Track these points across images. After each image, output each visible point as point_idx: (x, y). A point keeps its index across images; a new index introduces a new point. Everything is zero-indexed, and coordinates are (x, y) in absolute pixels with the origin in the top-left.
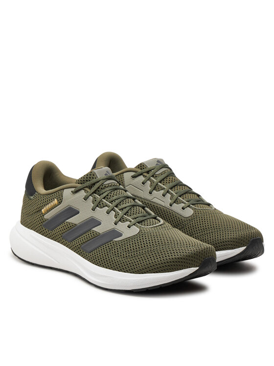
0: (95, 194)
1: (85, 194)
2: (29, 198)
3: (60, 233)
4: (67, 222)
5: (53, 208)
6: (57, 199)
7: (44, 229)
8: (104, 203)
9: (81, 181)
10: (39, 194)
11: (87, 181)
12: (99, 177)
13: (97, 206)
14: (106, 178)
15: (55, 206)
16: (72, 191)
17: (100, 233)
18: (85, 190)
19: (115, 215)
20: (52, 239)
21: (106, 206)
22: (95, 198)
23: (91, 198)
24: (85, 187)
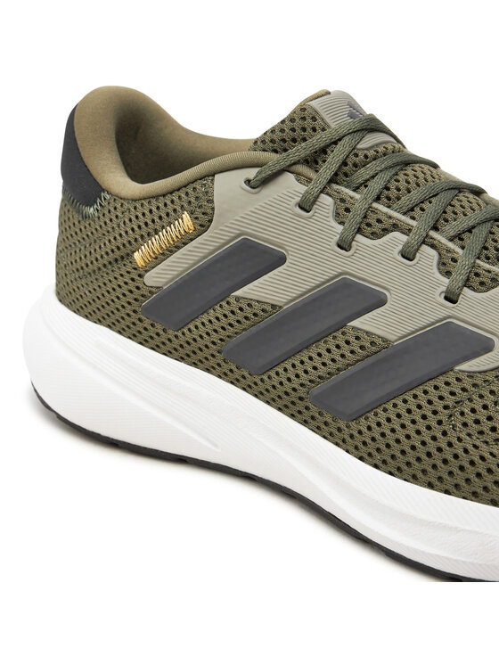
0: (335, 187)
1: (302, 189)
2: (79, 212)
3: (215, 337)
4: (238, 299)
5: (178, 248)
6: (191, 213)
7: (147, 323)
8: (383, 218)
9: (272, 141)
10: (116, 197)
11: (294, 140)
12: (333, 126)
13: (359, 231)
14: (358, 126)
15: (186, 240)
16: (248, 182)
17: (391, 337)
18: (298, 174)
19: (442, 264)
20: (181, 359)
21: (395, 227)
22: (343, 200)
23: (326, 200)
24: (294, 164)
